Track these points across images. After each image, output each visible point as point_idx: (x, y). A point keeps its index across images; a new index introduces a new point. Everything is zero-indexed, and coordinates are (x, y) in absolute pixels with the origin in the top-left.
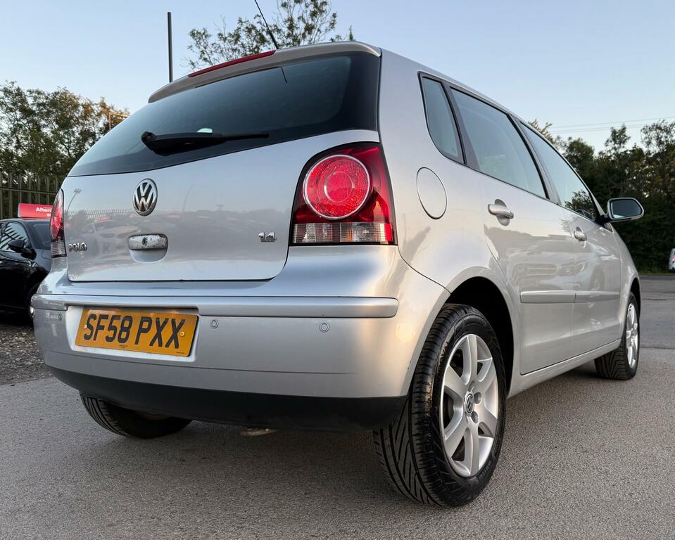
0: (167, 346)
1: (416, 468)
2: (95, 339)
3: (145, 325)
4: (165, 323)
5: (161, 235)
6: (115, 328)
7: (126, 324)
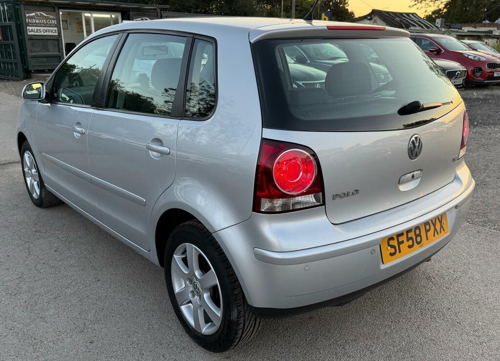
2: (400, 252)
3: (428, 227)
5: (421, 170)
7: (418, 232)
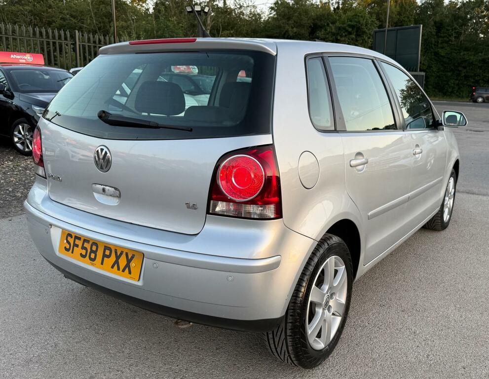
0: (123, 271)
1: (288, 353)
3: (107, 252)
4: (121, 254)
5: (116, 189)
6: (86, 249)
7: (94, 248)
